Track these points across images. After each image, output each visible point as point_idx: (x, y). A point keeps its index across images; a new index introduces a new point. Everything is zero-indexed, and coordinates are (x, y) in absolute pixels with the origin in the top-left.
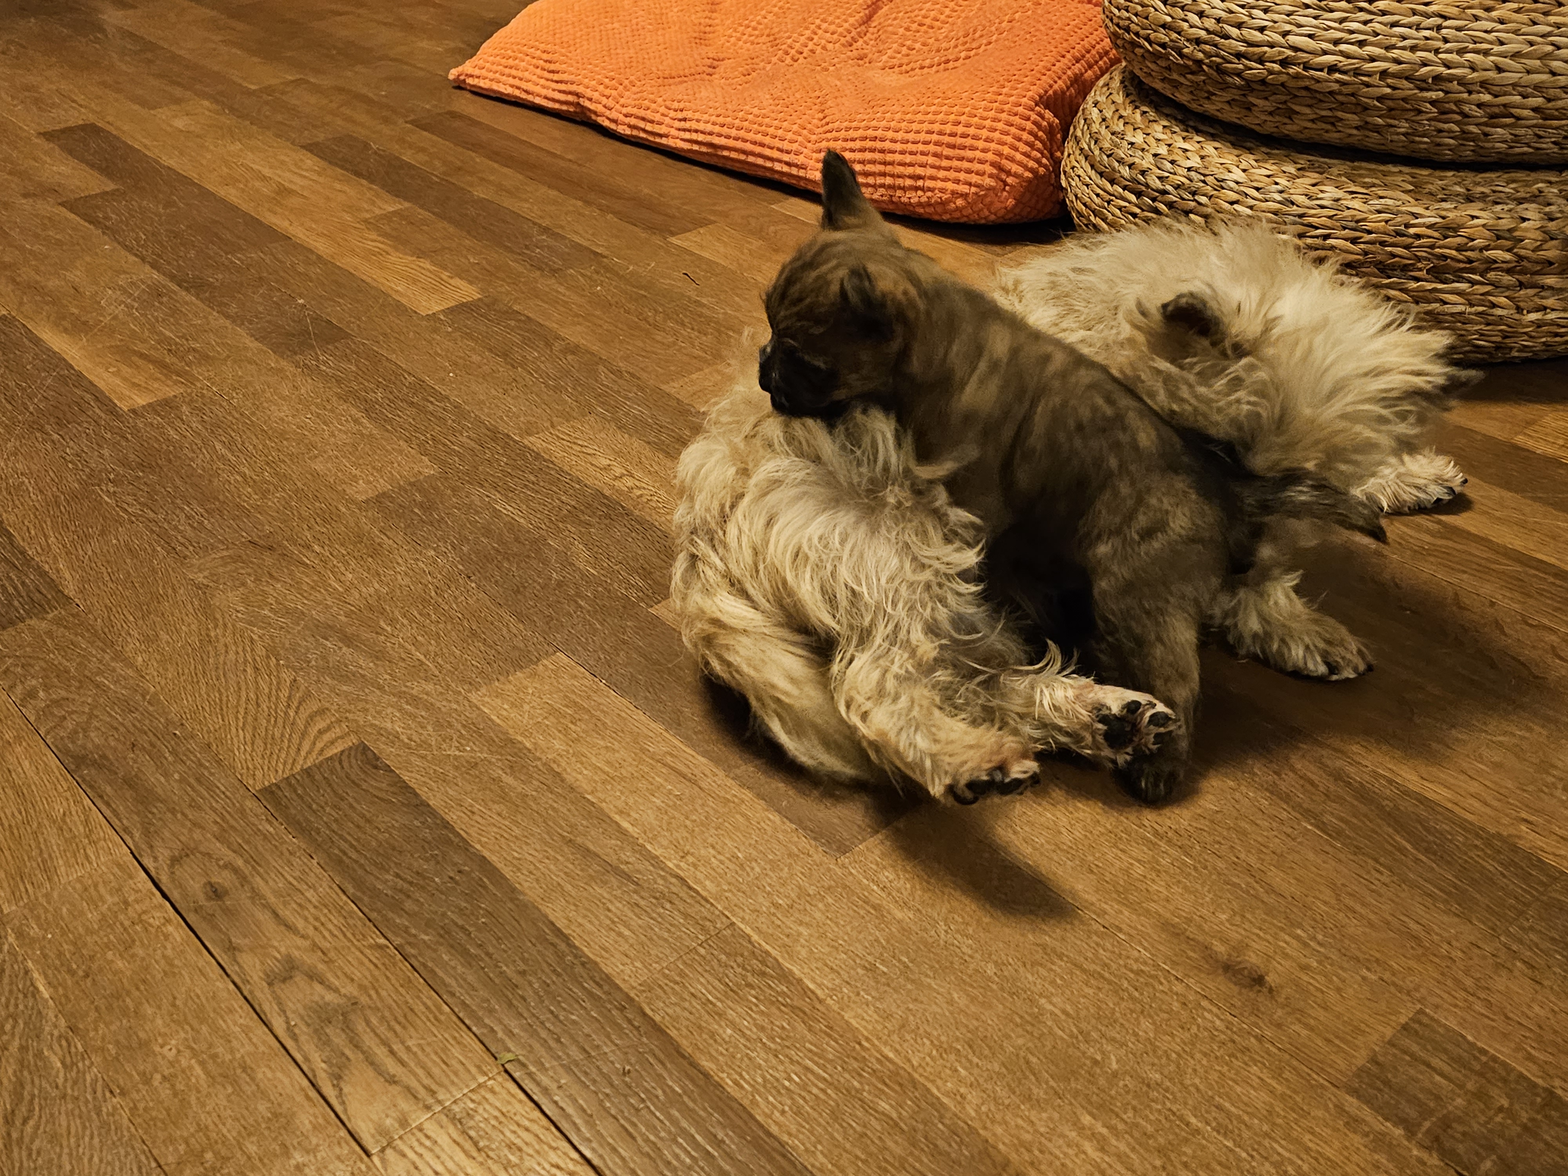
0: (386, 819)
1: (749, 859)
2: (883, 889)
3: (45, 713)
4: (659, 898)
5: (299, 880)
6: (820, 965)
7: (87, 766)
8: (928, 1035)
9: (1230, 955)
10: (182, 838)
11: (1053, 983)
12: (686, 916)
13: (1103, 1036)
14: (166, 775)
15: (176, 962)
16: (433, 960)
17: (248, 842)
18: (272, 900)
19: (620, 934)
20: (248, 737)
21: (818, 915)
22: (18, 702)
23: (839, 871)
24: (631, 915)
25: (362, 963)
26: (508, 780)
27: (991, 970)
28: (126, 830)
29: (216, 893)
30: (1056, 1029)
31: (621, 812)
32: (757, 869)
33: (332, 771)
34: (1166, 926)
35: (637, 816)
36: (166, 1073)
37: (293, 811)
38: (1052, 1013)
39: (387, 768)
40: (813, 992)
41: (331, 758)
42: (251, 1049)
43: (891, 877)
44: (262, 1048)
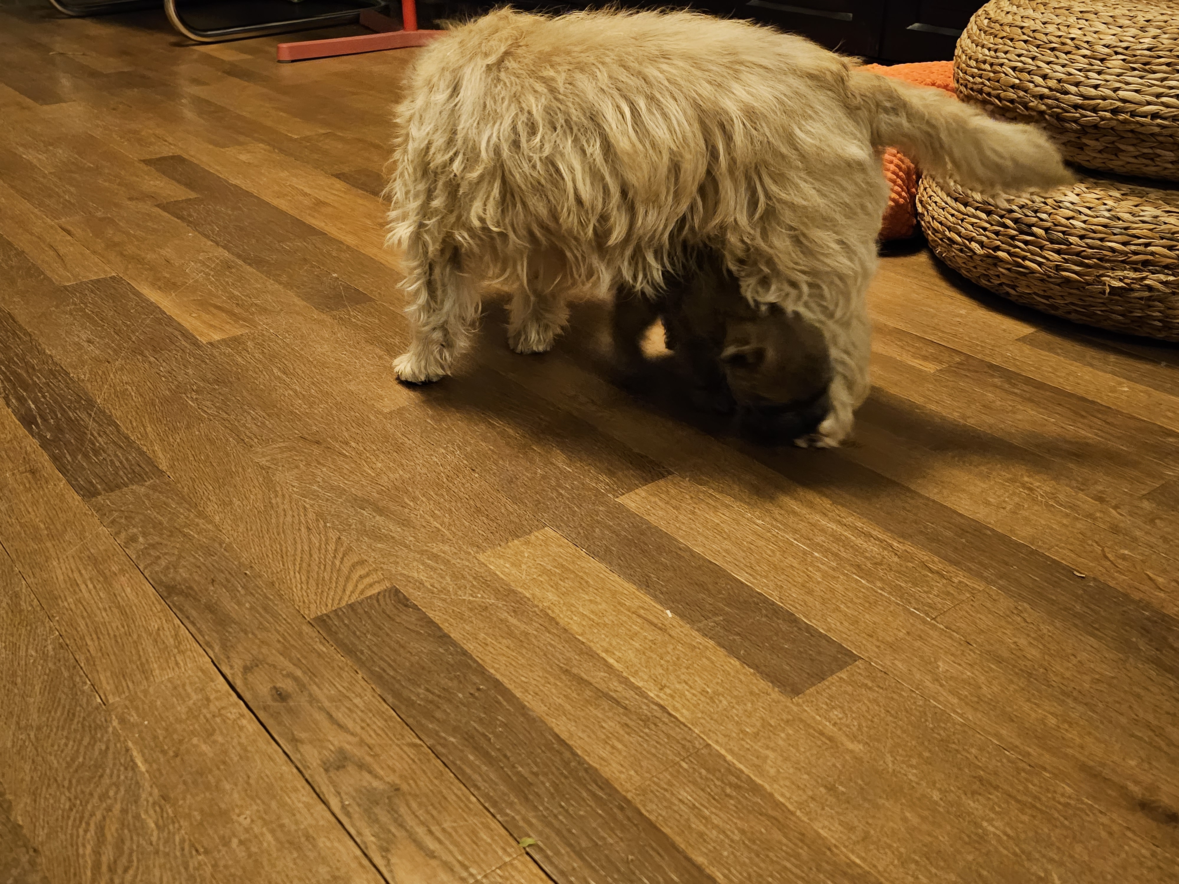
0: (417, 646)
1: (716, 693)
2: (835, 724)
3: (144, 553)
4: (646, 721)
5: (348, 689)
6: (787, 783)
7: (177, 594)
8: (890, 847)
9: (1143, 794)
10: (254, 652)
11: (992, 809)
12: (668, 736)
13: (1044, 856)
14: (239, 603)
15: (249, 748)
16: (461, 759)
17: (305, 658)
18: (327, 704)
19: (613, 747)
20: (304, 578)
21: (781, 742)
22: (122, 544)
23: (795, 709)
24: (622, 732)
25: (403, 759)
26: (513, 621)
27: (936, 796)
28: (208, 644)
29: (281, 696)
30: (1002, 849)
31: (607, 651)
32: (725, 702)
33: (371, 607)
34: (1083, 768)
35: (620, 655)
36: (242, 838)
37: (341, 636)
38: (994, 834)
39: (415, 607)
40: (783, 804)
41: (370, 597)
42: (313, 822)
43: (840, 716)
44: (322, 823)
